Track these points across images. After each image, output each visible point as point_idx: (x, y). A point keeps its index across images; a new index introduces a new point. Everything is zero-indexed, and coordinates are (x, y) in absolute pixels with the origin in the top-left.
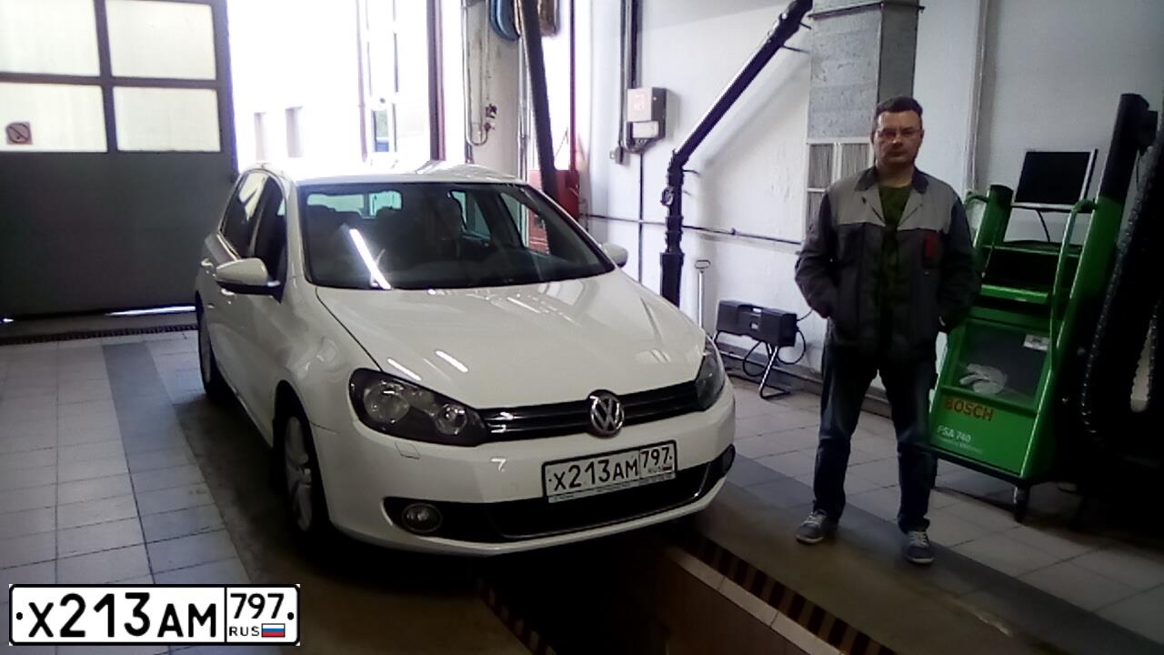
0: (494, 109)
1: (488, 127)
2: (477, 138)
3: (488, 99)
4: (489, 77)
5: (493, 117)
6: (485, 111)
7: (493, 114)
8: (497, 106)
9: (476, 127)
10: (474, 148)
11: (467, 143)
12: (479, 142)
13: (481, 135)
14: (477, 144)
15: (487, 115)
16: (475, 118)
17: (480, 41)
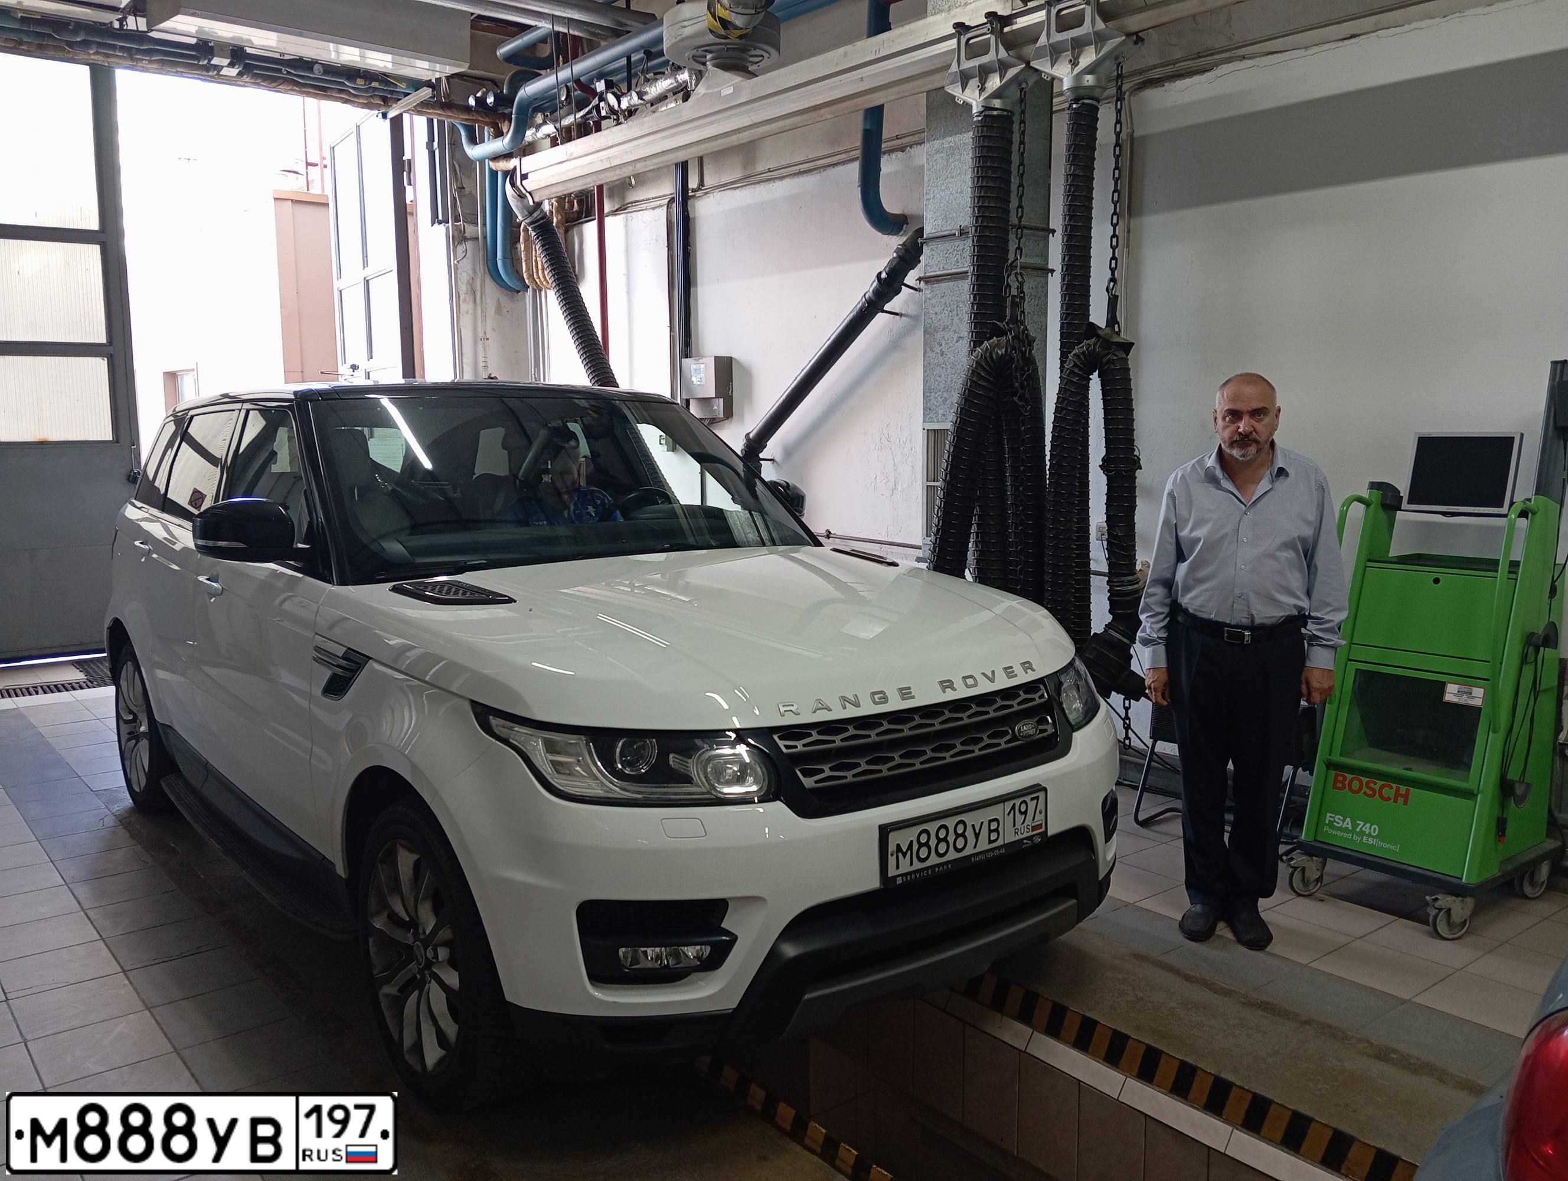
3: (485, 366)
4: (487, 339)
8: (499, 377)
17: (474, 293)
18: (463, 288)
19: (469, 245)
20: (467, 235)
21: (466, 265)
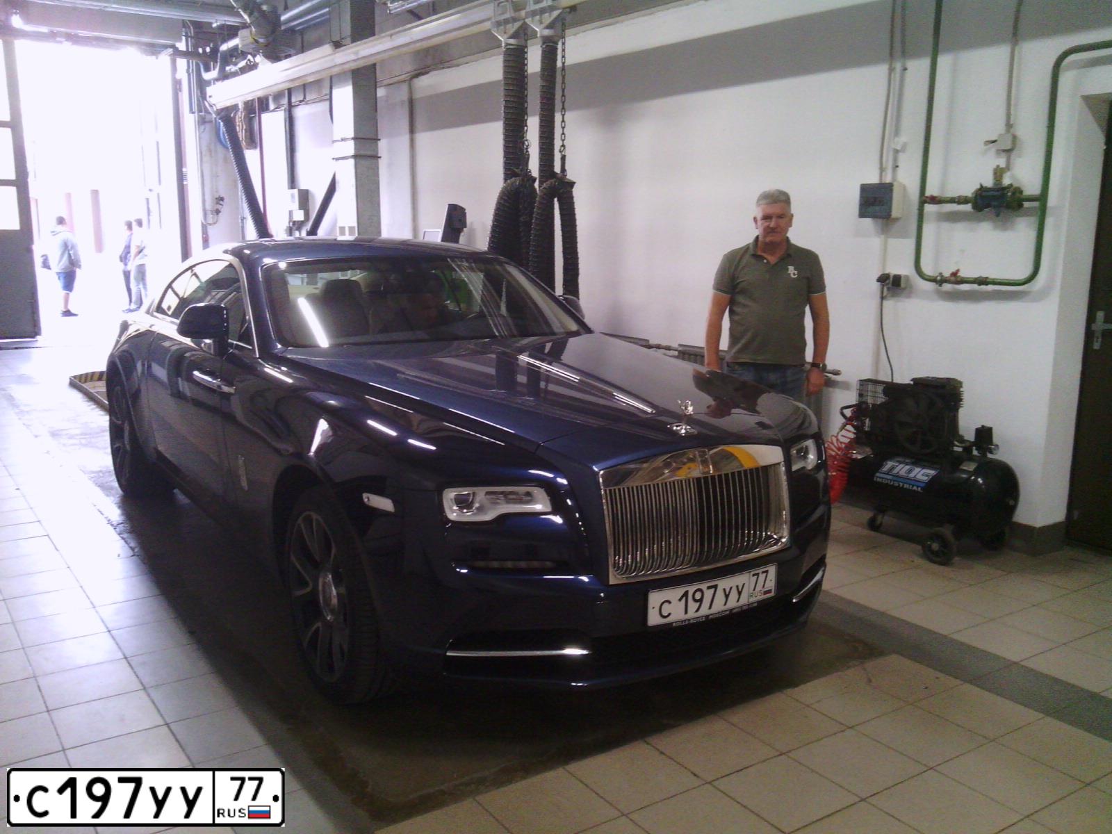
0: (222, 199)
1: (218, 212)
2: (210, 220)
3: (217, 192)
4: (218, 176)
5: (221, 204)
6: (215, 201)
7: (221, 202)
8: (225, 198)
9: (209, 213)
10: (209, 227)
11: (202, 223)
12: (210, 221)
13: (213, 218)
14: (210, 224)
15: (217, 203)
16: (208, 207)
17: (210, 151)
18: (204, 149)
19: (208, 126)
20: (207, 120)
21: (206, 136)
